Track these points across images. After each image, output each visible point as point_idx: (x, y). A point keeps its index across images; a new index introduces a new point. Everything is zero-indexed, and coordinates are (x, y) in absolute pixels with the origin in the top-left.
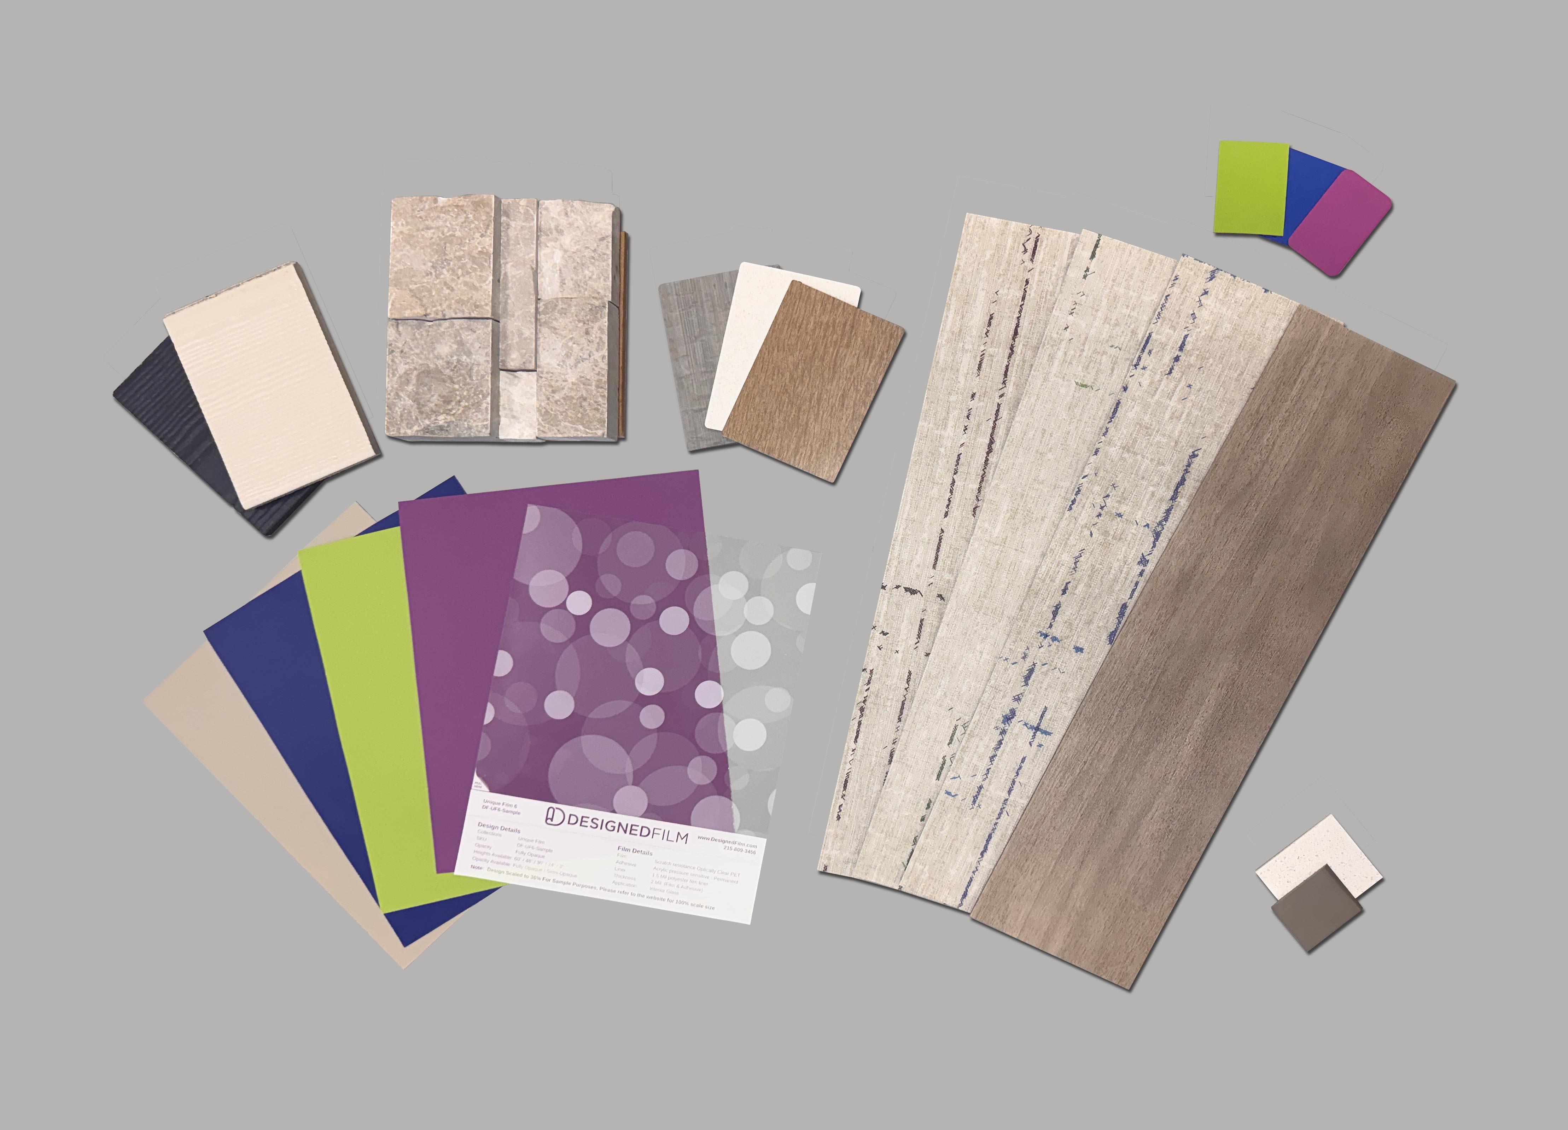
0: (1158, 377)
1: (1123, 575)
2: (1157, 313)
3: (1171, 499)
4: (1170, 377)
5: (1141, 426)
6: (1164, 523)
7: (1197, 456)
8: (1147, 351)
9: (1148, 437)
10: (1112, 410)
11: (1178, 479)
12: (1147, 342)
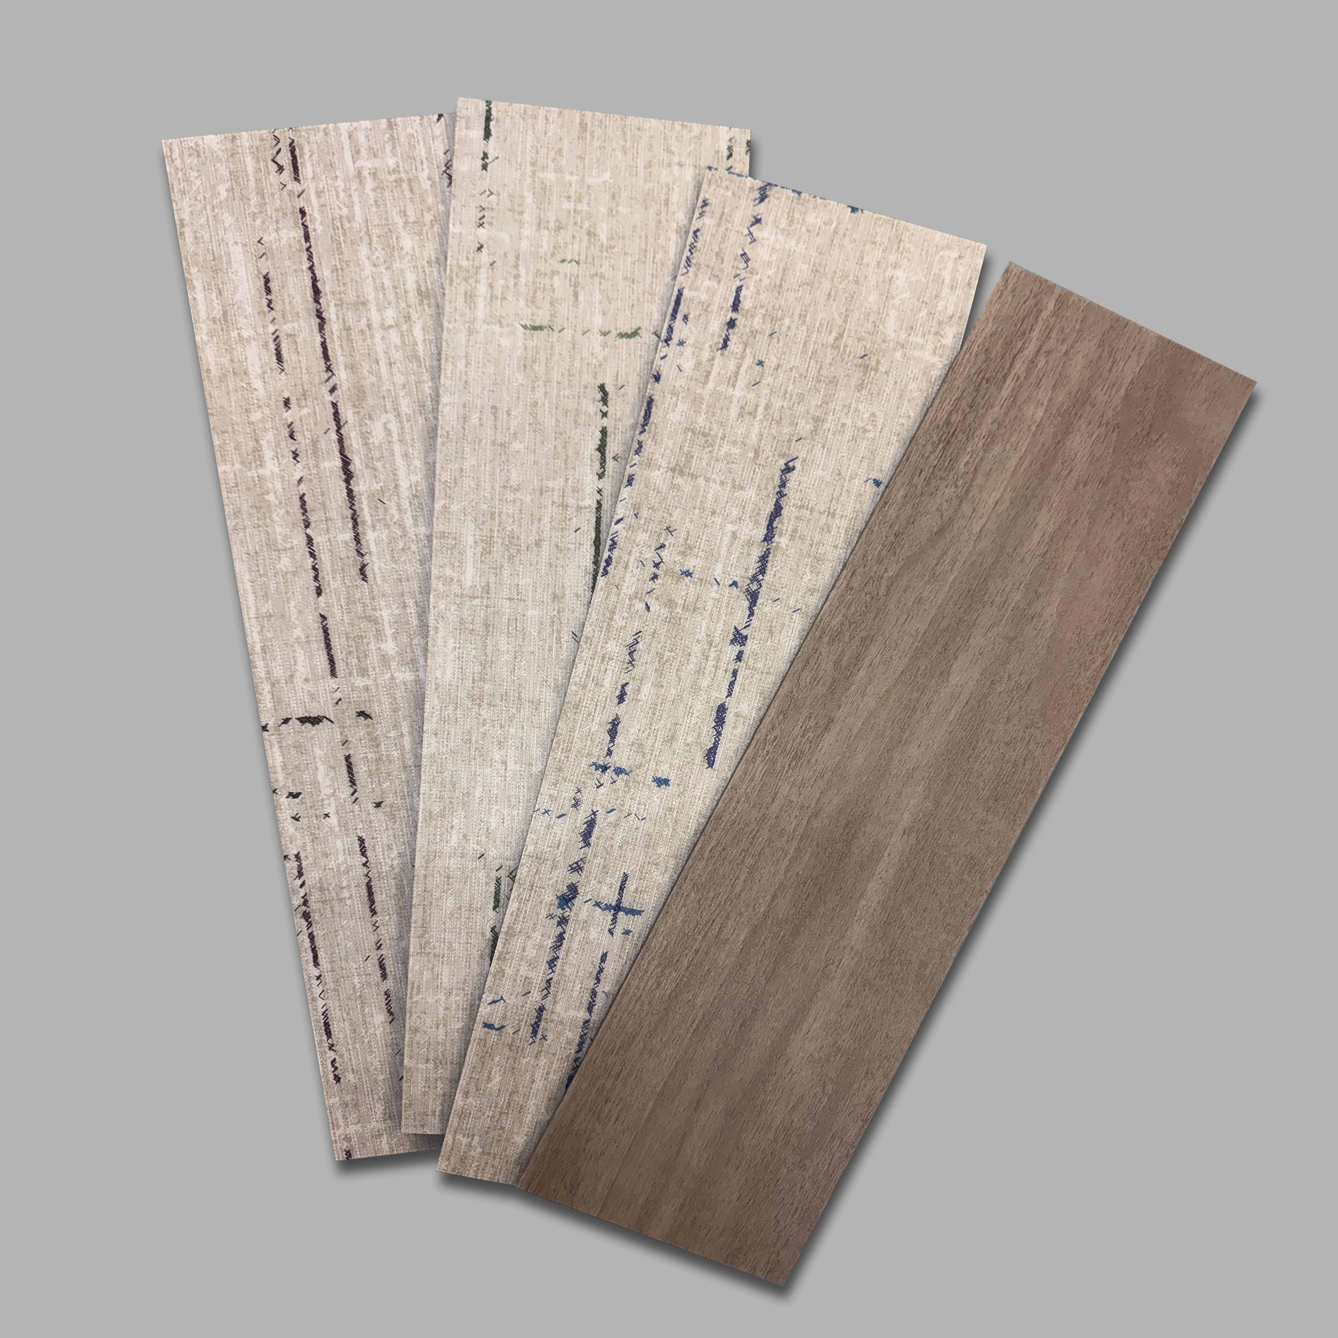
0: (706, 355)
1: (711, 663)
2: (684, 258)
3: (765, 540)
4: (726, 352)
5: (693, 432)
6: (760, 577)
7: (794, 468)
8: (679, 316)
9: (711, 448)
10: (642, 413)
11: (769, 507)
12: (678, 302)
